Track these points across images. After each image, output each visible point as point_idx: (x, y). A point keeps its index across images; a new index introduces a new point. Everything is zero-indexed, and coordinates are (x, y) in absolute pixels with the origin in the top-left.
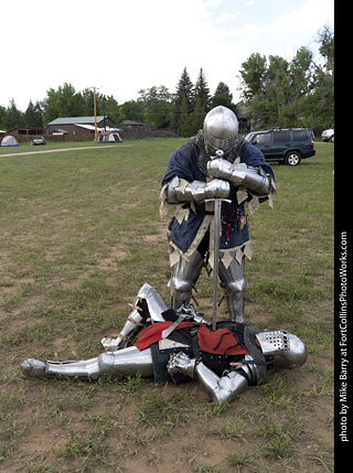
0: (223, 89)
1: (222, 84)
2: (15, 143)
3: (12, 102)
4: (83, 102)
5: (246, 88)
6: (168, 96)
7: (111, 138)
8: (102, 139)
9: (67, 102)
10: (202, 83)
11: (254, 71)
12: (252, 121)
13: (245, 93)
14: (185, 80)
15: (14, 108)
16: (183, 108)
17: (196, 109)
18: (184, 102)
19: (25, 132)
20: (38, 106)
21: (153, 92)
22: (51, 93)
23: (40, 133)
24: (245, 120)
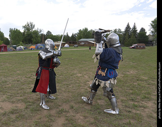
0: (143, 30)
1: (142, 28)
2: (68, 46)
3: (67, 33)
4: (90, 34)
5: (152, 30)
6: (121, 32)
9: (85, 33)
10: (135, 28)
12: (154, 42)
13: (152, 32)
14: (128, 27)
15: (68, 35)
16: (127, 36)
17: (132, 37)
18: (127, 34)
19: (71, 43)
20: (75, 35)
21: (115, 31)
22: (80, 31)
23: (76, 43)
24: (151, 41)
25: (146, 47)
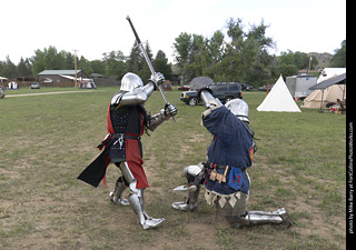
0: (161, 54)
1: (160, 51)
3: (8, 57)
4: (63, 59)
5: (177, 54)
6: (123, 58)
7: (89, 86)
8: (82, 86)
9: (51, 59)
10: (148, 50)
11: (184, 44)
12: (182, 77)
13: (177, 58)
14: (136, 48)
16: (135, 67)
17: (144, 67)
18: (135, 62)
19: (21, 80)
20: (27, 61)
21: (112, 54)
22: (38, 52)
23: (33, 80)
24: (176, 76)
25: (173, 87)
